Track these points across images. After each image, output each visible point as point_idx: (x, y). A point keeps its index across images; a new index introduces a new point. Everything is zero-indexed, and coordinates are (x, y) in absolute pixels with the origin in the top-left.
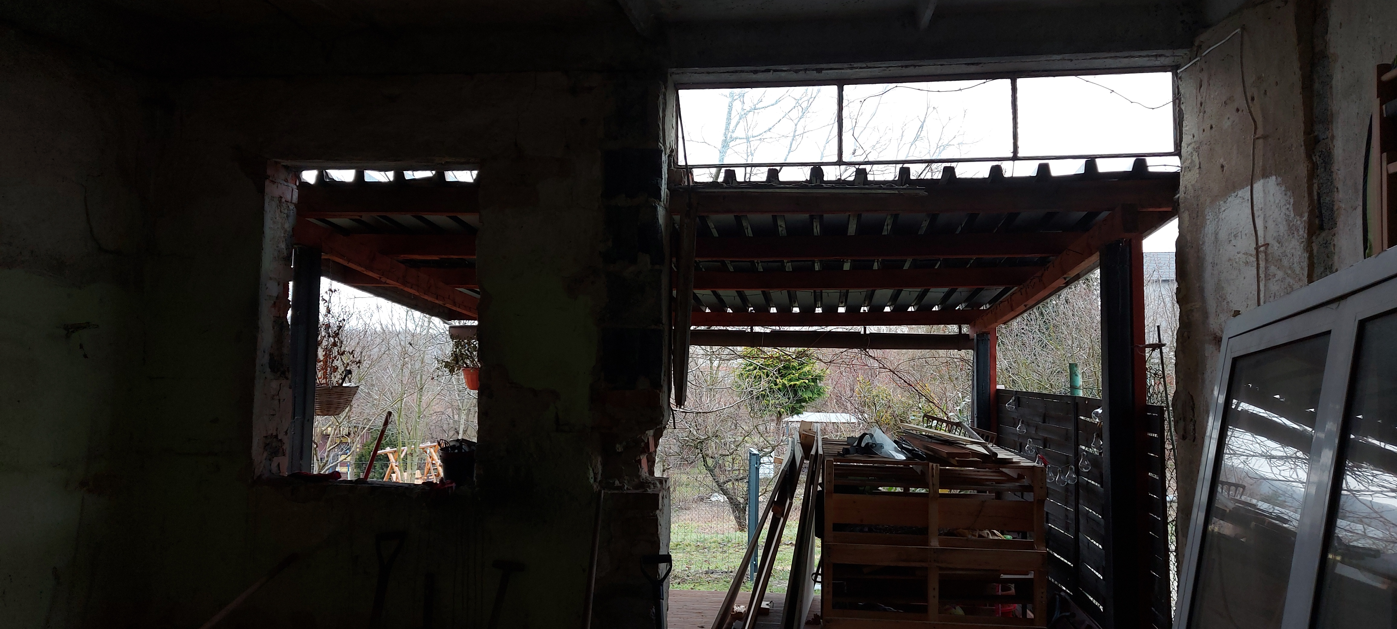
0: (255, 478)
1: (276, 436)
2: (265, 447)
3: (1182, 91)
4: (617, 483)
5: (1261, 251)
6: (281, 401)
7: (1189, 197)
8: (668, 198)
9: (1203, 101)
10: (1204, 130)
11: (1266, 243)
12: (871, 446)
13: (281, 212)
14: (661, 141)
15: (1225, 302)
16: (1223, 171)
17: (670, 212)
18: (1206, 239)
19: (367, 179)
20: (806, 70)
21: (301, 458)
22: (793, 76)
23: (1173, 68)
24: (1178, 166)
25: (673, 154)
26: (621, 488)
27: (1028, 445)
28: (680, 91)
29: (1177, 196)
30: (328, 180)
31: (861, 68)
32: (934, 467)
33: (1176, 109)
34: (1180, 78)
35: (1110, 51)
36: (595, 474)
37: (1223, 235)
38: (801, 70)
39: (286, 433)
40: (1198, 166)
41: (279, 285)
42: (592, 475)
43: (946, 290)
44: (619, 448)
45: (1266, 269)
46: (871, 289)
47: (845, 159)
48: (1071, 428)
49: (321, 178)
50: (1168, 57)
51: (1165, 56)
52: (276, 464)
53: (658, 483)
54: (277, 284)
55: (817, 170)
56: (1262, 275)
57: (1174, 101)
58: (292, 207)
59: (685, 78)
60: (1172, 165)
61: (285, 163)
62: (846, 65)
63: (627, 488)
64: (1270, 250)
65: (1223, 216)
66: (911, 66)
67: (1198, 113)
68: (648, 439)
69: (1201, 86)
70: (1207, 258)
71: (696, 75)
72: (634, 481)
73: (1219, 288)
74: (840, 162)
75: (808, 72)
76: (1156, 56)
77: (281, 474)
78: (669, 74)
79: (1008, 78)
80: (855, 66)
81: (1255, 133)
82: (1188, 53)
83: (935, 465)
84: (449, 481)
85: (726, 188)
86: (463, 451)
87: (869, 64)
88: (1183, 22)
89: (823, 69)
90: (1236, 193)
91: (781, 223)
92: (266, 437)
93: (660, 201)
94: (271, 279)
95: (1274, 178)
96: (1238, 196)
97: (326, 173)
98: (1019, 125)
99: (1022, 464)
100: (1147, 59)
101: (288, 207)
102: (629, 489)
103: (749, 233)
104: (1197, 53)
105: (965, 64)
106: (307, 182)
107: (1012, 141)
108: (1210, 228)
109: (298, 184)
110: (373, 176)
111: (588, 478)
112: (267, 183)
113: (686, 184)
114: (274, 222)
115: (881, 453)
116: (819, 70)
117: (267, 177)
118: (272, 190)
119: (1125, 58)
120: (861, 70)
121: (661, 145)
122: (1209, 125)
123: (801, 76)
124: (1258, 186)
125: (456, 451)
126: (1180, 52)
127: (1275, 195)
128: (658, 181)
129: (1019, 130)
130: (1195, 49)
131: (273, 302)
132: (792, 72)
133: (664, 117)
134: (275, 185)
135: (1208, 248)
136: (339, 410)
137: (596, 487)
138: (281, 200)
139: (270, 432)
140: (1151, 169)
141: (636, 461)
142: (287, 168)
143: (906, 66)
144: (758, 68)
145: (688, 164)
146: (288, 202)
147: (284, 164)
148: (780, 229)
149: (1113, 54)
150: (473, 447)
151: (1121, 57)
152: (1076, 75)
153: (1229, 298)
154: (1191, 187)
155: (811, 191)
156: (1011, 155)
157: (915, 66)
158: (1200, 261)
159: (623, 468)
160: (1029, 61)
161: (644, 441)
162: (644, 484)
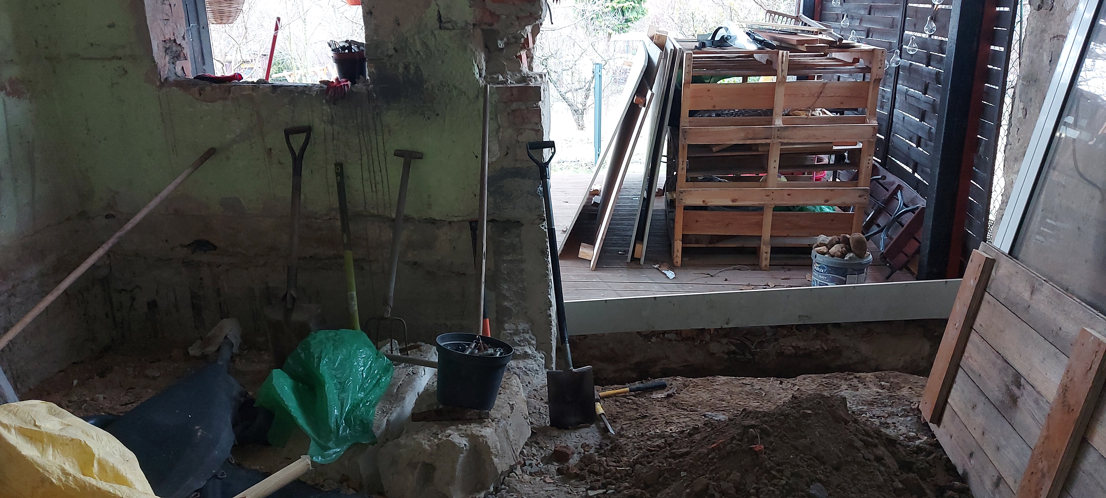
0: (162, 80)
1: (175, 41)
2: (166, 51)
4: (501, 77)
6: (172, 6)
12: (726, 38)
21: (204, 64)
26: (505, 82)
32: (785, 54)
36: (480, 70)
39: (184, 38)
42: (477, 70)
44: (501, 44)
48: (898, 16)
52: (180, 68)
53: (538, 77)
63: (510, 82)
68: (527, 35)
72: (516, 76)
77: (187, 77)
84: (344, 80)
86: (353, 51)
92: (165, 41)
99: (862, 48)
102: (513, 84)
111: (474, 74)
115: (734, 44)
125: (347, 51)
136: (231, 18)
137: (482, 82)
139: (167, 37)
141: (517, 57)
150: (361, 48)
159: (505, 63)
161: (523, 37)
162: (525, 79)
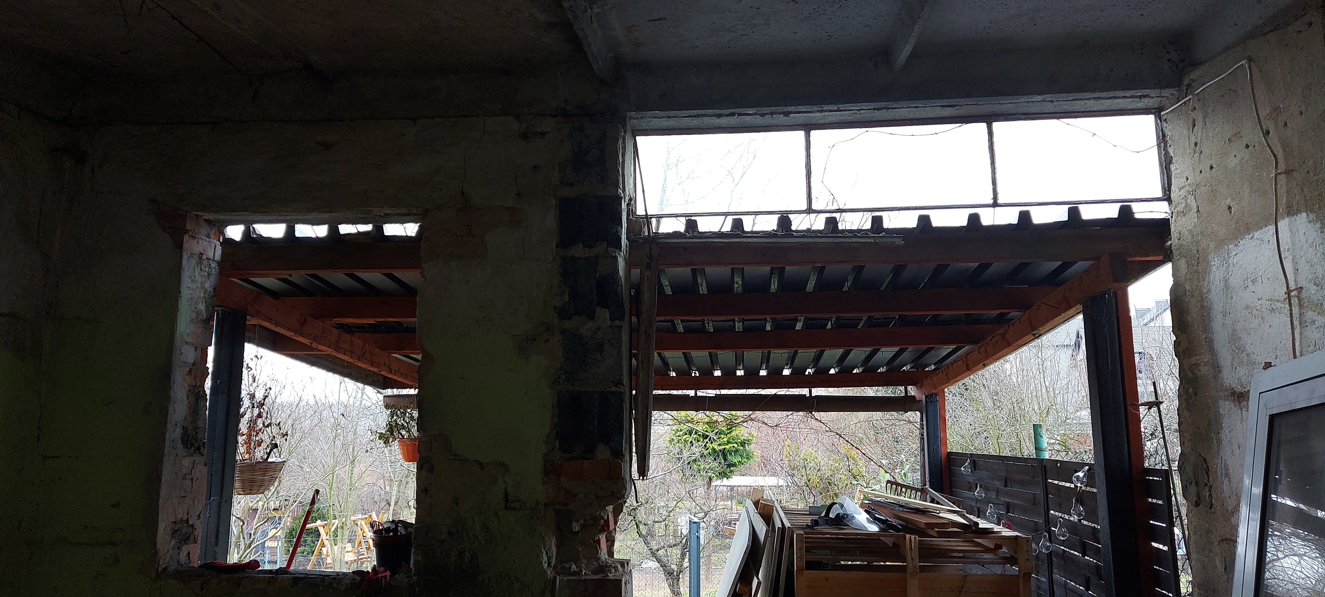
0: (160, 570)
1: (187, 521)
2: (173, 534)
3: (1167, 132)
4: (574, 567)
5: (1292, 296)
6: (195, 480)
7: (1185, 243)
8: (628, 249)
9: (1199, 141)
10: (1201, 172)
11: (1299, 286)
12: (842, 516)
13: (201, 270)
14: (621, 187)
15: (1244, 354)
16: (1230, 212)
17: (630, 264)
18: (1213, 287)
19: (298, 234)
20: (772, 114)
21: (217, 545)
22: (759, 120)
23: (1157, 111)
24: (1166, 213)
25: (632, 202)
26: (578, 573)
27: (989, 511)
28: (638, 138)
29: (1169, 243)
30: (255, 236)
31: (831, 111)
32: (913, 539)
33: (1161, 152)
34: (1165, 120)
35: (1094, 91)
36: (549, 558)
37: (1235, 281)
38: (767, 114)
39: (199, 516)
40: (1196, 210)
41: (196, 350)
42: (545, 558)
43: (896, 349)
44: (576, 527)
45: (1300, 316)
46: (819, 349)
47: (814, 207)
48: (1039, 492)
49: (247, 234)
50: (1153, 97)
51: (1151, 97)
52: (185, 554)
53: (619, 566)
54: (194, 349)
55: (784, 220)
56: (1296, 323)
57: (1159, 146)
58: (214, 265)
59: (643, 124)
60: (1160, 211)
61: (207, 216)
62: (816, 108)
63: (585, 573)
64: (1304, 294)
65: (1235, 261)
66: (884, 108)
67: (1192, 154)
68: (608, 516)
69: (1194, 126)
70: (1215, 307)
71: (656, 119)
72: (593, 564)
73: (1234, 338)
74: (809, 210)
75: (774, 116)
76: (1140, 97)
77: (191, 565)
78: (628, 118)
79: (984, 122)
80: (825, 108)
81: (1276, 168)
82: (1176, 92)
83: (913, 537)
84: (382, 568)
85: (689, 238)
86: (399, 534)
87: (842, 107)
88: (1169, 60)
89: (790, 113)
90: (1252, 235)
91: (738, 280)
92: (175, 522)
93: (621, 251)
94: (187, 343)
95: (1304, 215)
96: (1254, 238)
97: (254, 228)
98: (997, 171)
99: (1004, 534)
100: (1131, 100)
101: (210, 265)
102: (588, 575)
103: (703, 290)
104: (1187, 92)
105: (941, 106)
106: (231, 239)
107: (991, 187)
108: (1216, 274)
109: (221, 240)
110: (303, 231)
111: (542, 563)
112: (186, 237)
113: (646, 234)
114: (193, 281)
115: (853, 524)
116: (786, 114)
117: (186, 232)
118: (192, 246)
119: (1107, 99)
120: (831, 113)
121: (621, 192)
122: (1209, 165)
123: (768, 120)
124: (1283, 224)
125: (391, 534)
126: (1167, 92)
127: (1306, 233)
128: (619, 230)
129: (997, 176)
130: (1184, 88)
131: (188, 369)
132: (758, 116)
133: (623, 162)
134: (196, 241)
135: (1216, 297)
136: (263, 488)
137: (550, 573)
138: (201, 257)
139: (179, 517)
140: (1137, 216)
141: (594, 541)
142: (209, 222)
143: (879, 109)
144: (722, 112)
145: (648, 214)
146: (209, 259)
147: (206, 218)
148: (736, 286)
149: (1096, 95)
150: (410, 529)
151: (1103, 98)
152: (1058, 118)
153: (1249, 349)
154: (1186, 233)
155: (781, 240)
156: (991, 202)
157: (888, 109)
158: (1206, 311)
159: (580, 550)
160: (1007, 104)
161: (603, 518)
162: (603, 568)
